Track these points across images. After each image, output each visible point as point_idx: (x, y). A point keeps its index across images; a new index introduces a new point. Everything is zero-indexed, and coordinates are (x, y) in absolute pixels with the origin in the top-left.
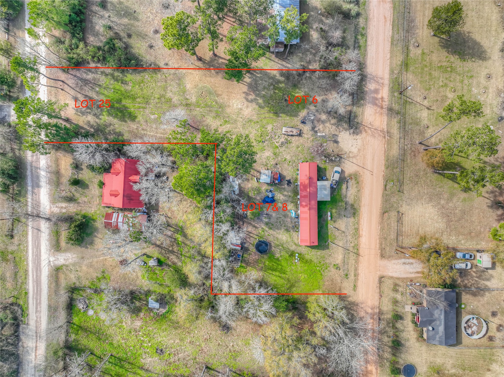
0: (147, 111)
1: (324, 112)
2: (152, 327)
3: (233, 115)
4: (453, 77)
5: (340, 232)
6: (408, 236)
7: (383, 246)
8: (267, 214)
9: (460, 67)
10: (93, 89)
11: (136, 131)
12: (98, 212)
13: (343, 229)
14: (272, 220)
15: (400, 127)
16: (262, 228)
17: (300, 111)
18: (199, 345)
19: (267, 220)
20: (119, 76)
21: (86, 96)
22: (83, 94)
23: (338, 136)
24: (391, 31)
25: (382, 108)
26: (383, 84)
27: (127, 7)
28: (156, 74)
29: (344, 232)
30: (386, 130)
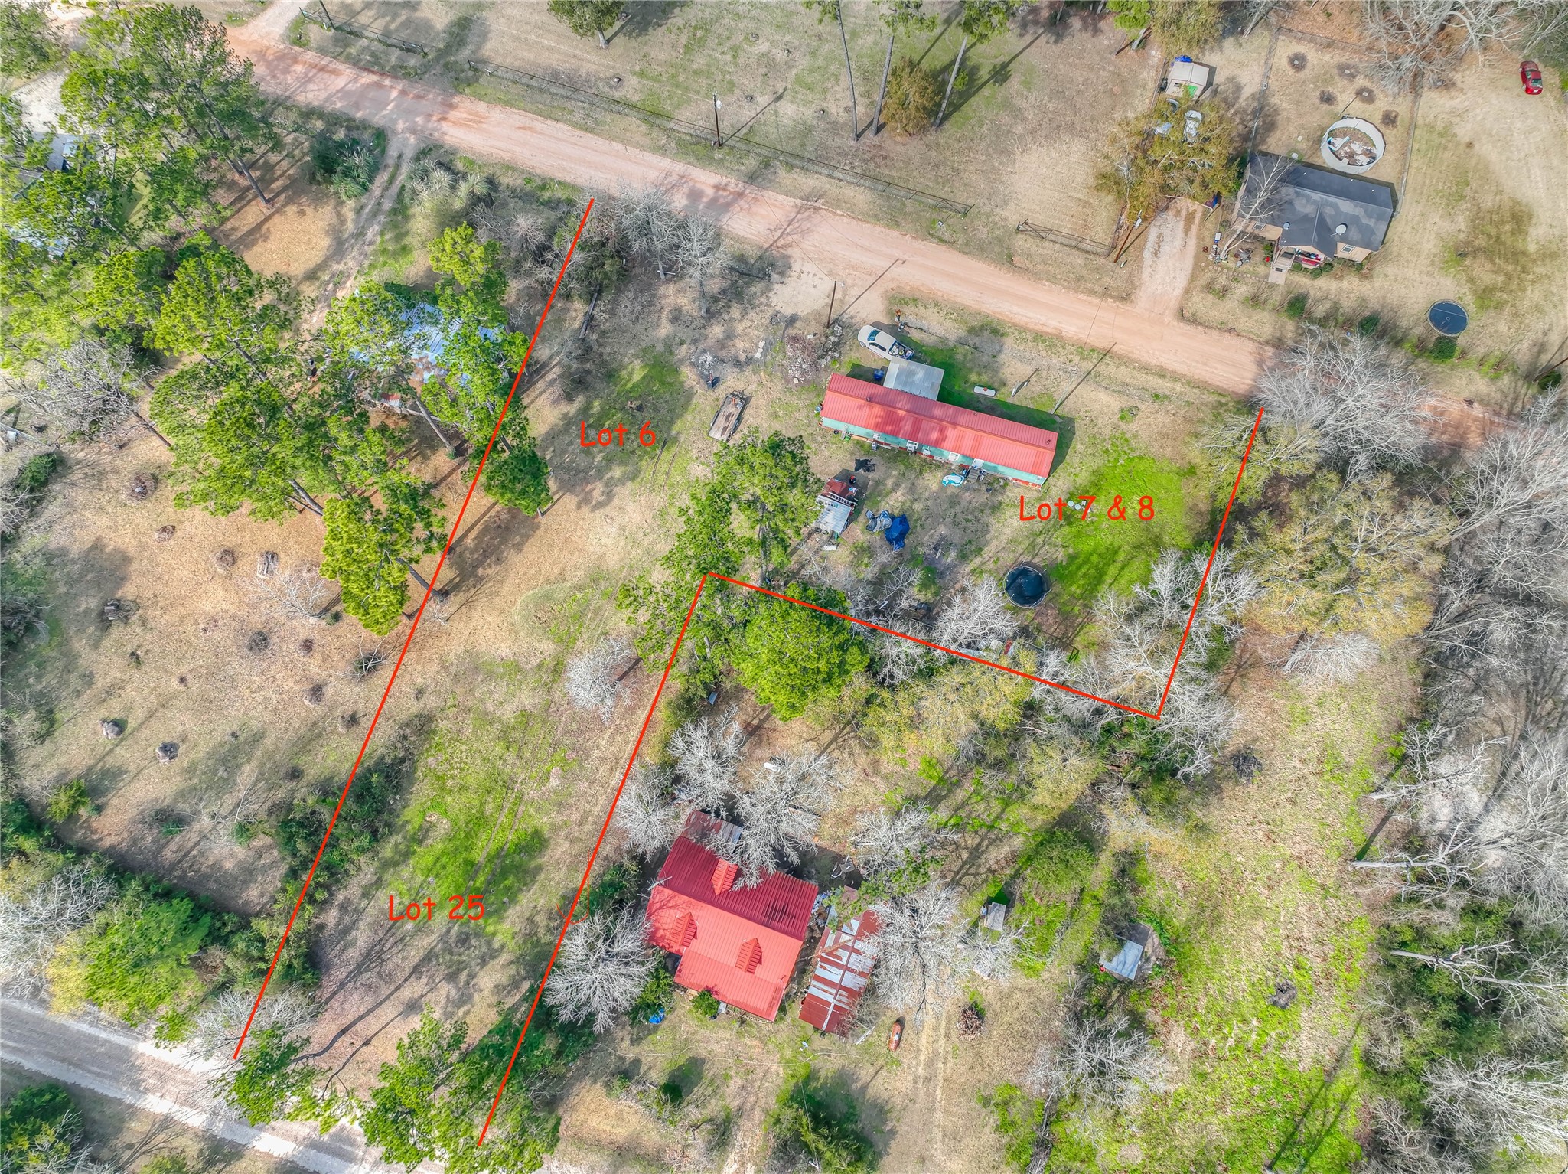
0: (532, 793)
1: (704, 327)
2: (1201, 995)
3: (629, 553)
4: (721, 30)
5: (1034, 379)
6: (1086, 227)
7: (1097, 288)
8: (936, 549)
9: (703, 11)
10: (402, 939)
11: (577, 846)
12: (788, 1053)
13: (1028, 370)
14: (957, 539)
15: (802, 168)
16: (973, 572)
17: (682, 383)
18: (1285, 862)
19: (953, 555)
20: (397, 845)
21: (416, 970)
22: (406, 980)
23: (778, 312)
24: (561, 125)
25: (741, 195)
26: (683, 177)
27: (210, 756)
28: (434, 732)
29: (1037, 370)
30: (799, 202)
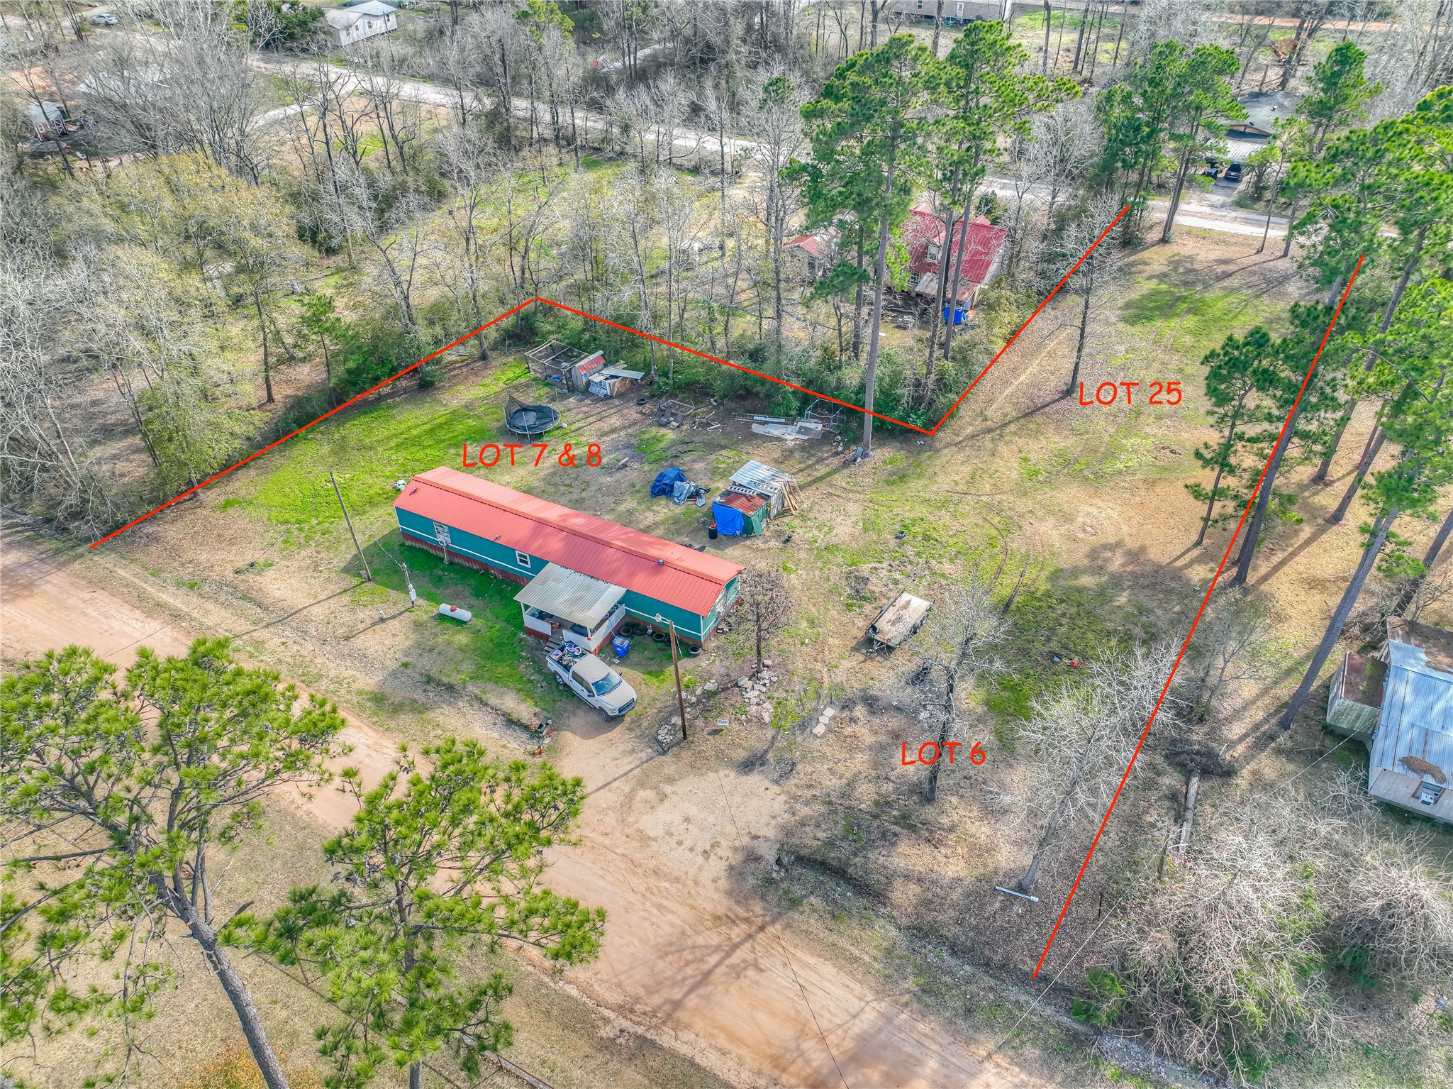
0: (1144, 344)
3: (1054, 497)
5: (361, 626)
8: (625, 466)
10: (1250, 287)
13: (362, 640)
14: (593, 471)
19: (606, 459)
21: (1229, 275)
22: (1237, 272)
23: (777, 782)
29: (347, 639)
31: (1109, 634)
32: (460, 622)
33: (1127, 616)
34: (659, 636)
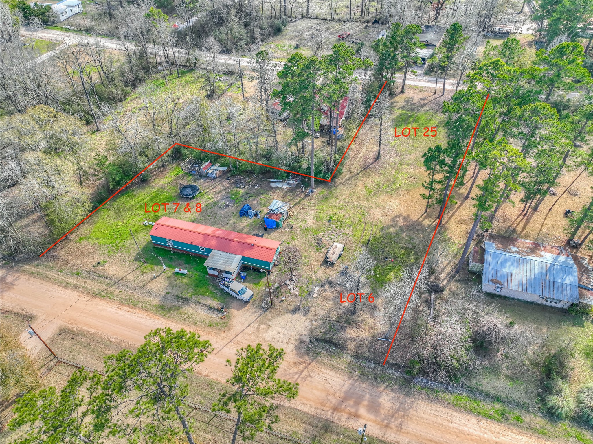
3: (378, 200)
5: (147, 281)
8: (228, 205)
13: (149, 286)
14: (217, 209)
16: (212, 198)
19: (220, 204)
21: (425, 105)
22: (428, 103)
23: (305, 315)
29: (144, 286)
31: (402, 248)
32: (183, 275)
33: (406, 241)
34: (255, 270)
